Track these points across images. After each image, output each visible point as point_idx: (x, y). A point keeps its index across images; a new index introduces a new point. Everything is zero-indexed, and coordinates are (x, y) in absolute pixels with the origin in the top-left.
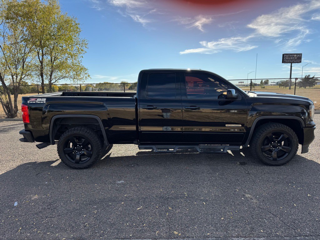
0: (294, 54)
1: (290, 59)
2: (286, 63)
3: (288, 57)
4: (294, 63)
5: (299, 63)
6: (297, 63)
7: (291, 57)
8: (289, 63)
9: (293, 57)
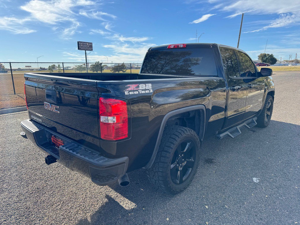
0: (87, 43)
1: (84, 47)
2: (81, 50)
3: (82, 45)
4: (87, 50)
5: (91, 50)
6: (90, 50)
7: (84, 45)
8: (84, 50)
9: (86, 45)
